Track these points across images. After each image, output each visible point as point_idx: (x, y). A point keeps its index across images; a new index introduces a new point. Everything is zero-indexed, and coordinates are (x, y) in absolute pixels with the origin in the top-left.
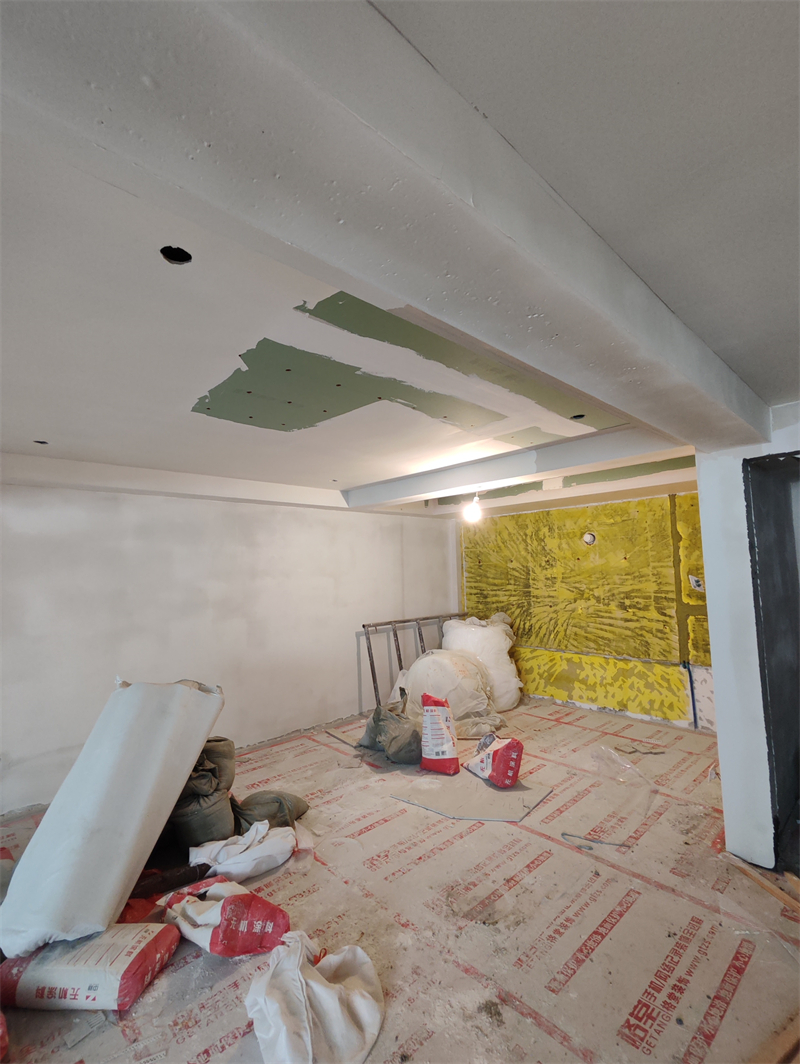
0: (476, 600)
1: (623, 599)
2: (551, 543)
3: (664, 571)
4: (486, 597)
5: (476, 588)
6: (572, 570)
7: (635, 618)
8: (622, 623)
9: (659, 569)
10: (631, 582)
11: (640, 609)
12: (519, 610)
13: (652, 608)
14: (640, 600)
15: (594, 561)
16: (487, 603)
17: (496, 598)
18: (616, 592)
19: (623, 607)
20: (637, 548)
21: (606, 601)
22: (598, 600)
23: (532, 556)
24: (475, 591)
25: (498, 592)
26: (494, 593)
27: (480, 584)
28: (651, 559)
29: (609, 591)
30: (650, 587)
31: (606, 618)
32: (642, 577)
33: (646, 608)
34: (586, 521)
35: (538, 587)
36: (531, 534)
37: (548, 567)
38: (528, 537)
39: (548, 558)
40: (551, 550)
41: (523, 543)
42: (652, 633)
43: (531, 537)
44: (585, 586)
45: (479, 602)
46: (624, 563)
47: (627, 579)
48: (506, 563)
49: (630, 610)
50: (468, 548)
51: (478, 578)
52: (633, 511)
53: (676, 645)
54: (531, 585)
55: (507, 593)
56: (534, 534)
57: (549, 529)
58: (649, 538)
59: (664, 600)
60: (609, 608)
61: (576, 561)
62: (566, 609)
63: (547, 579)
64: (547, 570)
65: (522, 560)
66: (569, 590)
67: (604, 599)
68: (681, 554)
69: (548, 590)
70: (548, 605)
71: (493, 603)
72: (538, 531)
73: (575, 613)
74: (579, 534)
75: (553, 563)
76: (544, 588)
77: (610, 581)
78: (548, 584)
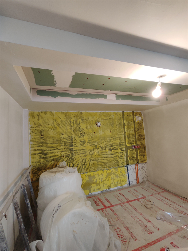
0: (39, 157)
1: (110, 147)
2: (83, 126)
4: (46, 154)
5: (38, 150)
6: (92, 137)
7: (114, 153)
8: (110, 156)
9: (120, 135)
10: (113, 140)
11: (115, 150)
12: (67, 158)
13: (119, 149)
14: (115, 146)
15: (100, 133)
16: (47, 158)
17: (53, 154)
18: (108, 144)
19: (110, 150)
20: (114, 128)
21: (105, 148)
22: (102, 148)
23: (74, 132)
24: (39, 152)
25: (54, 151)
26: (52, 151)
27: (42, 148)
28: (118, 132)
29: (106, 144)
30: (118, 142)
31: (105, 155)
32: (116, 138)
33: (117, 149)
34: (97, 117)
35: (77, 146)
36: (73, 121)
37: (82, 136)
38: (72, 123)
39: (81, 133)
40: (83, 129)
41: (69, 125)
42: (119, 157)
43: (73, 123)
44: (97, 143)
45: (40, 158)
46: (110, 134)
47: (111, 139)
48: (60, 135)
49: (112, 150)
50: (33, 127)
51: (40, 144)
52: (112, 115)
53: (125, 160)
54: (73, 145)
55: (60, 151)
56: (74, 121)
57: (82, 120)
58: (117, 125)
59: (122, 146)
60: (106, 151)
61: (94, 133)
62: (90, 154)
63: (81, 142)
64: (81, 138)
65: (68, 133)
66: (91, 146)
67: (104, 148)
68: (125, 130)
69: (82, 146)
70: (82, 153)
71: (51, 157)
72: (76, 120)
73: (93, 155)
74: (94, 123)
75: (84, 135)
76: (80, 146)
77: (106, 140)
78: (81, 144)
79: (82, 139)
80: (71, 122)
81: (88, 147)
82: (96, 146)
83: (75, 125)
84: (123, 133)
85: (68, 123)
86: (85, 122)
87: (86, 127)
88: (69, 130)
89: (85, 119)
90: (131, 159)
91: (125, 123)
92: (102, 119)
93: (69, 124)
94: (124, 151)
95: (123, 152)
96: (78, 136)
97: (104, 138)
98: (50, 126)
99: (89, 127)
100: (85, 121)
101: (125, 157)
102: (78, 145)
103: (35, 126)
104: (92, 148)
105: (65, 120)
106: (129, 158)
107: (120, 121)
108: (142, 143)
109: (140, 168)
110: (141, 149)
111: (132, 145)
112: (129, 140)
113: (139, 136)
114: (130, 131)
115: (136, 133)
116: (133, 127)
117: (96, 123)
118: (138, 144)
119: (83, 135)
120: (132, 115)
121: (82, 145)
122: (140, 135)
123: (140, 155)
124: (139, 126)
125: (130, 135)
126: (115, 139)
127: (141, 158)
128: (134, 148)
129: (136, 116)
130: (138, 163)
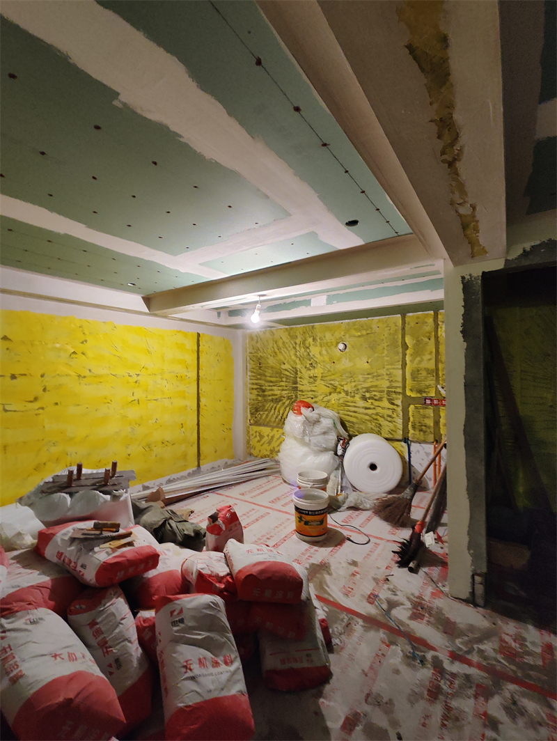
0: (257, 393)
1: (364, 392)
2: (314, 351)
3: (395, 372)
4: (264, 391)
5: (257, 384)
6: (329, 371)
7: (372, 407)
8: (363, 411)
9: (391, 371)
10: (371, 380)
11: (376, 400)
12: (288, 401)
13: (385, 400)
14: (377, 394)
15: (345, 364)
16: (264, 396)
17: (272, 392)
18: (360, 387)
19: (364, 398)
21: (353, 394)
22: (347, 393)
23: (300, 360)
24: (255, 387)
25: (273, 388)
26: (270, 388)
27: (259, 381)
28: (386, 363)
29: (355, 386)
30: (384, 384)
31: (352, 406)
32: (379, 376)
33: (380, 399)
34: (340, 333)
35: (303, 384)
37: (311, 368)
38: (298, 345)
39: (311, 362)
40: (314, 355)
41: (293, 349)
42: (384, 418)
43: (300, 345)
44: (337, 383)
45: (258, 395)
46: (367, 366)
47: (368, 378)
48: (280, 365)
49: (369, 401)
50: (251, 353)
51: (259, 377)
52: (374, 326)
54: (298, 382)
55: (280, 388)
57: (314, 339)
58: (386, 347)
59: (394, 393)
60: (354, 399)
61: (332, 364)
62: (323, 400)
63: (310, 377)
64: (311, 371)
65: (292, 363)
66: (326, 386)
67: (351, 392)
68: (407, 359)
69: (311, 385)
70: (311, 397)
71: (269, 396)
72: (304, 343)
73: (329, 403)
74: (334, 343)
75: (315, 365)
76: (308, 384)
77: (356, 379)
78: (310, 382)
79: (312, 373)
81: (321, 388)
82: (335, 388)
83: (303, 350)
84: (400, 367)
85: (291, 346)
86: (318, 344)
87: (320, 353)
88: (293, 357)
89: (318, 338)
90: (416, 427)
91: (407, 341)
92: (350, 336)
93: (293, 347)
94: (397, 405)
95: (395, 407)
96: (306, 367)
97: (352, 375)
98: (269, 351)
99: (324, 352)
100: (319, 340)
101: (400, 421)
102: (305, 382)
103: (253, 351)
104: (328, 390)
105: (288, 341)
107: (394, 339)
111: (424, 395)
112: (416, 382)
114: (420, 362)
116: (431, 353)
120: (431, 320)
125: (418, 371)
126: (378, 378)
128: (431, 403)
130: (437, 440)
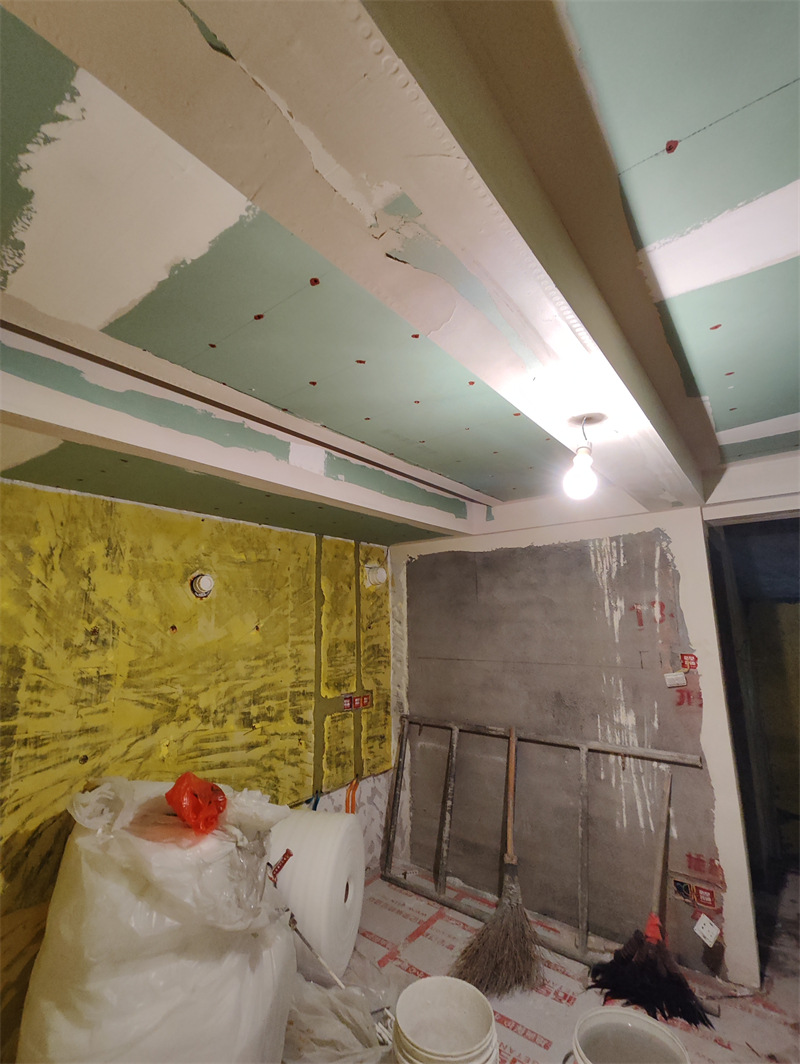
1: (248, 706)
2: (110, 587)
3: (305, 650)
6: (156, 654)
7: (262, 739)
8: (241, 755)
9: (299, 647)
10: (262, 671)
11: (271, 720)
13: (287, 714)
14: (272, 703)
15: (204, 633)
18: (237, 693)
19: (247, 722)
20: (274, 611)
21: (220, 716)
22: (205, 715)
29: (227, 693)
30: (285, 678)
31: (217, 751)
32: (278, 661)
33: (278, 718)
34: (197, 547)
35: (48, 710)
36: (47, 551)
37: (91, 647)
39: (93, 625)
40: (105, 603)
41: (12, 573)
42: (284, 760)
43: (46, 561)
44: (180, 690)
46: (255, 637)
47: (257, 667)
49: (257, 726)
52: (272, 546)
53: (310, 768)
54: (21, 706)
56: (57, 552)
57: (109, 548)
58: (291, 597)
59: (302, 697)
60: (224, 730)
61: (169, 632)
62: (128, 757)
63: (84, 681)
64: (87, 657)
66: (143, 704)
67: (216, 712)
68: (323, 623)
69: (82, 712)
70: (77, 757)
72: (69, 550)
73: (150, 760)
74: (179, 572)
75: (109, 638)
76: (71, 709)
77: (230, 673)
78: (83, 697)
79: (90, 666)
80: (28, 552)
81: (124, 711)
82: (172, 706)
83: (59, 579)
84: (312, 638)
87: (130, 597)
89: (126, 547)
90: (333, 759)
91: (323, 588)
92: (222, 560)
93: (13, 565)
94: (307, 723)
95: (302, 727)
96: (67, 645)
97: (220, 660)
99: (144, 595)
100: (128, 556)
101: (309, 756)
102: (58, 701)
104: (147, 717)
106: (325, 756)
107: (304, 579)
108: (378, 683)
109: (364, 799)
110: (373, 710)
111: (344, 691)
112: (332, 669)
113: (370, 653)
114: (339, 628)
115: (363, 636)
116: (352, 612)
117: (191, 577)
118: (366, 688)
119: (104, 642)
120: (352, 555)
121: (86, 700)
122: (373, 647)
123: (369, 738)
124: (375, 608)
125: (337, 646)
126: (276, 665)
127: (371, 752)
128: (351, 706)
129: (365, 562)
130: (359, 776)
